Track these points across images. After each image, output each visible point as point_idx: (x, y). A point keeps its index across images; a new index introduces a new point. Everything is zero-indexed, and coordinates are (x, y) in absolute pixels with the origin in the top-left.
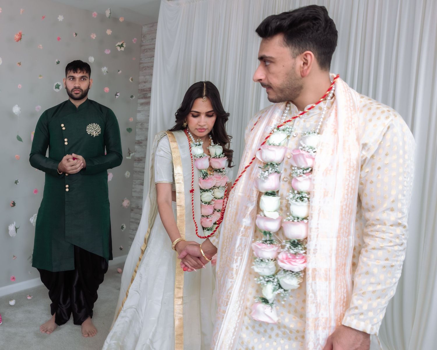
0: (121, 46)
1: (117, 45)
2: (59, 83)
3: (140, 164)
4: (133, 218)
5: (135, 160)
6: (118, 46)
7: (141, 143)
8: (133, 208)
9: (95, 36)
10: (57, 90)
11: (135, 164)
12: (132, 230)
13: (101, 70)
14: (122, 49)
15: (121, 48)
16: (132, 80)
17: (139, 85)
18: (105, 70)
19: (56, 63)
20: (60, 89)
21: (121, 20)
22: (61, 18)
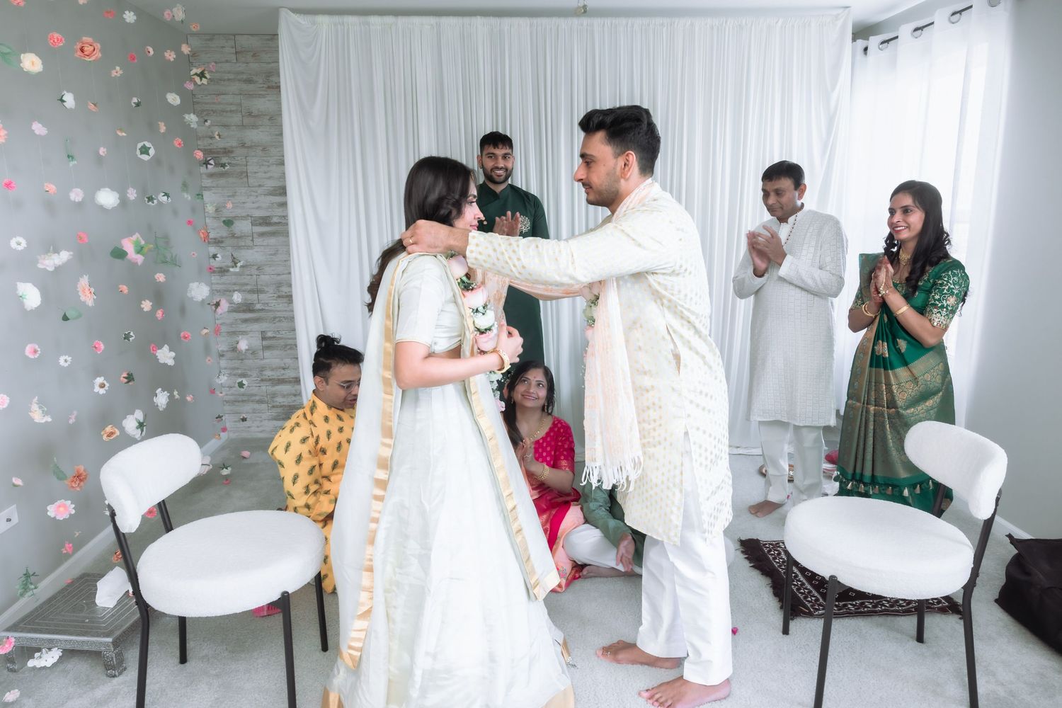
0: (202, 75)
1: (192, 73)
2: (148, 144)
3: (226, 277)
4: (225, 368)
5: (214, 272)
6: (194, 75)
7: (222, 242)
8: (223, 351)
10: (145, 157)
11: (213, 278)
13: (184, 118)
14: (204, 81)
15: (201, 81)
16: (220, 138)
17: (199, 143)
18: (192, 118)
19: (134, 105)
20: (151, 156)
21: (195, 28)
22: (130, 17)
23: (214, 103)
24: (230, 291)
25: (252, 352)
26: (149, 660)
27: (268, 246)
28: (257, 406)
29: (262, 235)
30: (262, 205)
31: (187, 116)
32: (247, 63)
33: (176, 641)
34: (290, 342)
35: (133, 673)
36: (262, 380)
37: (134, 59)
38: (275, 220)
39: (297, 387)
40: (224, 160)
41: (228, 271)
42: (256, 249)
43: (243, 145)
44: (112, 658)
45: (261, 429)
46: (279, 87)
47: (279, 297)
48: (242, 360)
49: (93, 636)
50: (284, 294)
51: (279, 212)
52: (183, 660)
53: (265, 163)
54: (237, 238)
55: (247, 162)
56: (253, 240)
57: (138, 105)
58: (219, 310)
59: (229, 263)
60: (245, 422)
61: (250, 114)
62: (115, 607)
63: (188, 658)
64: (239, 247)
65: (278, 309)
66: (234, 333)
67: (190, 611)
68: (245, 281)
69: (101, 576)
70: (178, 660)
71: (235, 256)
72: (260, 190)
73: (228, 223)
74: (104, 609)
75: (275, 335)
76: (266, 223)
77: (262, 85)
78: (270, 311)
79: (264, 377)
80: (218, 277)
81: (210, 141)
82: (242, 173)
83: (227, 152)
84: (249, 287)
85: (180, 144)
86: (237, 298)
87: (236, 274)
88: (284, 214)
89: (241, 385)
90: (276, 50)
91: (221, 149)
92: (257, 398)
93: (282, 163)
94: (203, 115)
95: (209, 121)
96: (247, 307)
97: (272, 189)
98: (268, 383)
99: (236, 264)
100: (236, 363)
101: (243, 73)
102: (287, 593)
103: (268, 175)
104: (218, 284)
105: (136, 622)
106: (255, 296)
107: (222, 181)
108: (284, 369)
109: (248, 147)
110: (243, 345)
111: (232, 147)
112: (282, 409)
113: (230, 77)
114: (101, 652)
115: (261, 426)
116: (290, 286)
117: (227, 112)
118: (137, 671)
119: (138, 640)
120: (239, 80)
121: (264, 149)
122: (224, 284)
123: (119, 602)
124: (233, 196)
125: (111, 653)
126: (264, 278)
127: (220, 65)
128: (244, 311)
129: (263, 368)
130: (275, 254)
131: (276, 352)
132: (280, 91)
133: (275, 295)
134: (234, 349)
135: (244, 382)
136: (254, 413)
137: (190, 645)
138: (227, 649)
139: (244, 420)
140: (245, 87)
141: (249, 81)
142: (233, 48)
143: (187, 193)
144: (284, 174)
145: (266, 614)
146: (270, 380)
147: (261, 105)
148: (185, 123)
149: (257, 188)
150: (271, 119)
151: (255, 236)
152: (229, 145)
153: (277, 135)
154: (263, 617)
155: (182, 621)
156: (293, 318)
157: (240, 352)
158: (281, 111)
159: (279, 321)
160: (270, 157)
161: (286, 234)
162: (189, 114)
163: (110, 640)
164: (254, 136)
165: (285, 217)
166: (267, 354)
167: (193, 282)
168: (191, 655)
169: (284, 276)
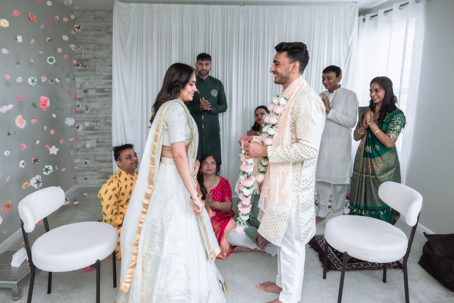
0: (79, 28)
1: (75, 27)
2: (53, 58)
3: (82, 115)
4: (79, 156)
5: (78, 113)
7: (82, 99)
8: (79, 148)
9: (67, 20)
10: (51, 63)
11: (77, 115)
12: (80, 165)
13: (69, 46)
14: (80, 30)
15: (78, 30)
16: (84, 54)
17: (75, 56)
18: (73, 46)
19: (48, 41)
20: (54, 63)
21: (77, 8)
22: (49, 3)
23: (83, 39)
24: (84, 121)
25: (92, 148)
26: (33, 292)
27: (102, 101)
28: (92, 173)
29: (100, 96)
30: (100, 83)
31: (70, 45)
32: (99, 23)
33: (47, 283)
34: (109, 144)
35: (25, 298)
36: (95, 161)
37: (50, 21)
38: (106, 90)
39: (111, 164)
40: (86, 64)
41: (84, 112)
42: (97, 103)
43: (95, 58)
44: (16, 291)
45: (93, 183)
46: (112, 33)
47: (106, 124)
48: (87, 152)
49: (8, 281)
50: (108, 122)
51: (108, 86)
52: (49, 292)
53: (104, 65)
54: (89, 98)
55: (96, 65)
56: (96, 99)
57: (50, 40)
58: (79, 130)
59: (85, 108)
60: (86, 180)
61: (98, 44)
62: (20, 267)
63: (51, 291)
64: (89, 102)
65: (105, 129)
66: (85, 140)
67: (54, 269)
68: (91, 117)
69: (15, 252)
70: (47, 292)
71: (87, 106)
72: (101, 77)
73: (86, 91)
74: (15, 268)
75: (102, 141)
76: (102, 91)
77: (104, 32)
78: (101, 130)
79: (96, 160)
80: (79, 115)
81: (80, 56)
82: (93, 69)
83: (87, 60)
84: (93, 120)
85: (67, 57)
86: (87, 124)
87: (87, 113)
88: (110, 87)
89: (86, 163)
90: (112, 17)
91: (85, 59)
92: (93, 169)
93: (111, 65)
94: (78, 44)
95: (80, 47)
96: (91, 128)
97: (106, 76)
98: (98, 162)
99: (87, 109)
100: (84, 153)
101: (96, 27)
102: (99, 260)
103: (105, 70)
104: (79, 118)
105: (29, 274)
106: (95, 123)
107: (84, 73)
108: (106, 156)
109: (97, 58)
110: (88, 146)
111: (90, 58)
112: (103, 174)
113: (91, 28)
114: (11, 288)
115: (93, 182)
116: (111, 119)
117: (88, 43)
118: (27, 297)
119: (29, 283)
120: (95, 30)
121: (104, 59)
122: (81, 118)
123: (22, 265)
124: (89, 79)
125: (16, 289)
126: (100, 115)
127: (87, 23)
128: (90, 130)
129: (96, 155)
130: (105, 105)
131: (102, 148)
132: (112, 35)
133: (104, 123)
134: (84, 147)
135: (87, 162)
136: (91, 176)
137: (53, 285)
138: (70, 287)
139: (86, 179)
140: (97, 32)
141: (99, 30)
142: (93, 16)
143: (68, 78)
144: (112, 70)
145: (89, 270)
146: (99, 161)
147: (103, 40)
148: (70, 48)
149: (99, 76)
150: (107, 46)
151: (97, 97)
152: (89, 57)
153: (110, 53)
154: (87, 271)
155: (50, 274)
156: (111, 133)
157: (87, 148)
158: (112, 43)
159: (105, 134)
160: (107, 63)
161: (111, 96)
162: (72, 44)
163: (16, 283)
164: (99, 53)
165: (111, 89)
166: (99, 149)
167: (68, 117)
168: (53, 290)
169: (108, 115)
